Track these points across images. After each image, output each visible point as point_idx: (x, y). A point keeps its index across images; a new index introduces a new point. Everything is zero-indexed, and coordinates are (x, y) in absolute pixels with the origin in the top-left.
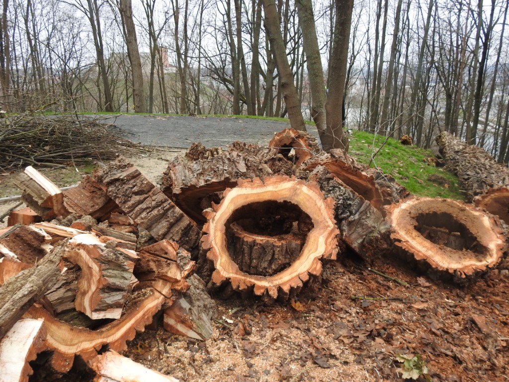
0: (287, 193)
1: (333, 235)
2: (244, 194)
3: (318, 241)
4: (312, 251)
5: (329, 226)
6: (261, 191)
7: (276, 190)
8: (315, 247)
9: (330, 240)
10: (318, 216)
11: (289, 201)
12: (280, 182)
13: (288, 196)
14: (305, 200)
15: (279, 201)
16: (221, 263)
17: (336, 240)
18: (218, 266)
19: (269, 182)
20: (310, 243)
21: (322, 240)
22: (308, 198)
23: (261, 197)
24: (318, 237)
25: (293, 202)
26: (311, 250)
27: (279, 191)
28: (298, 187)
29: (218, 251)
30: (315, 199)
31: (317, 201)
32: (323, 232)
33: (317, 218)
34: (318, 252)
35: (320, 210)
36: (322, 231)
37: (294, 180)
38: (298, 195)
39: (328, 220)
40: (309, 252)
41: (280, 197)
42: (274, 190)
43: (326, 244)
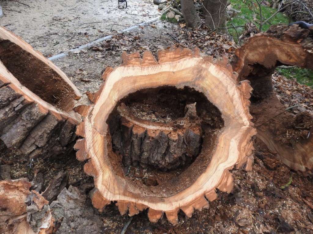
0: (189, 75)
1: (248, 137)
2: (132, 77)
3: (229, 146)
4: (222, 159)
5: (243, 124)
6: (155, 73)
7: (175, 70)
8: (226, 154)
9: (244, 144)
10: (230, 110)
11: (191, 87)
12: (180, 58)
13: (190, 79)
14: (213, 86)
15: (178, 88)
16: (103, 181)
17: (251, 143)
18: (100, 185)
19: (165, 58)
20: (218, 148)
21: (234, 144)
22: (217, 83)
23: (154, 81)
24: (229, 140)
25: (197, 89)
26: (220, 158)
27: (179, 71)
28: (204, 66)
29: (98, 164)
30: (225, 85)
31: (229, 88)
32: (236, 133)
33: (229, 113)
34: (229, 161)
35: (232, 101)
36: (235, 131)
37: (199, 56)
38: (203, 78)
39: (243, 115)
40: (218, 161)
41: (180, 81)
42: (172, 70)
43: (239, 149)
